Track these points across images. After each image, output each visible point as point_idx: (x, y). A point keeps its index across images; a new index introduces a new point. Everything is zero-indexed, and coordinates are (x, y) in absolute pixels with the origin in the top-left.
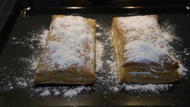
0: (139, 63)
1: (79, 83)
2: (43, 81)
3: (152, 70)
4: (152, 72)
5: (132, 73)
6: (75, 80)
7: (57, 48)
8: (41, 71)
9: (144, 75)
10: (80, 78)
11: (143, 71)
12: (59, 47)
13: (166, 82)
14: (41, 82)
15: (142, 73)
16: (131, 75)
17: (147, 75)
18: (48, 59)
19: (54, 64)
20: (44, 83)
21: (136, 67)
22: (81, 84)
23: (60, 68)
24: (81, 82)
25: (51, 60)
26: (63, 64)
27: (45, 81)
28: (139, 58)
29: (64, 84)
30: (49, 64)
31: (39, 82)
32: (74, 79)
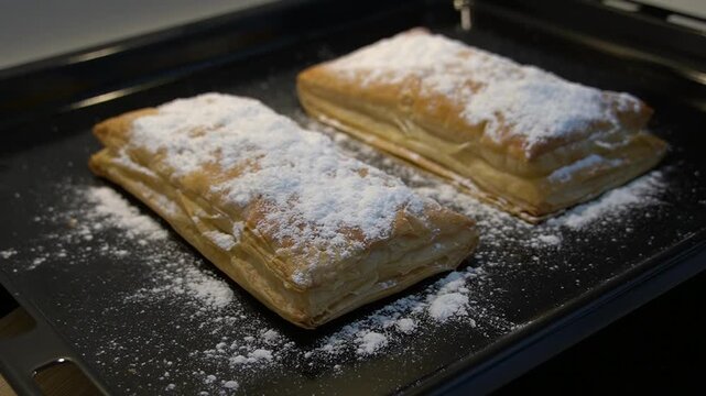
0: (565, 133)
1: (441, 267)
2: (330, 308)
3: (599, 143)
4: (603, 153)
5: (558, 173)
6: (426, 259)
7: (295, 185)
8: (313, 273)
9: (590, 169)
10: (438, 246)
11: (582, 158)
12: (297, 180)
13: (640, 170)
14: (325, 313)
15: (580, 164)
16: (557, 182)
17: (595, 164)
18: (301, 226)
19: (338, 231)
20: (333, 314)
21: (561, 150)
22: (447, 268)
23: (371, 233)
24: (444, 259)
25: (313, 225)
26: (369, 219)
27: (336, 304)
28: (556, 122)
29: (398, 289)
30: (318, 240)
31: (318, 317)
32: (422, 259)
